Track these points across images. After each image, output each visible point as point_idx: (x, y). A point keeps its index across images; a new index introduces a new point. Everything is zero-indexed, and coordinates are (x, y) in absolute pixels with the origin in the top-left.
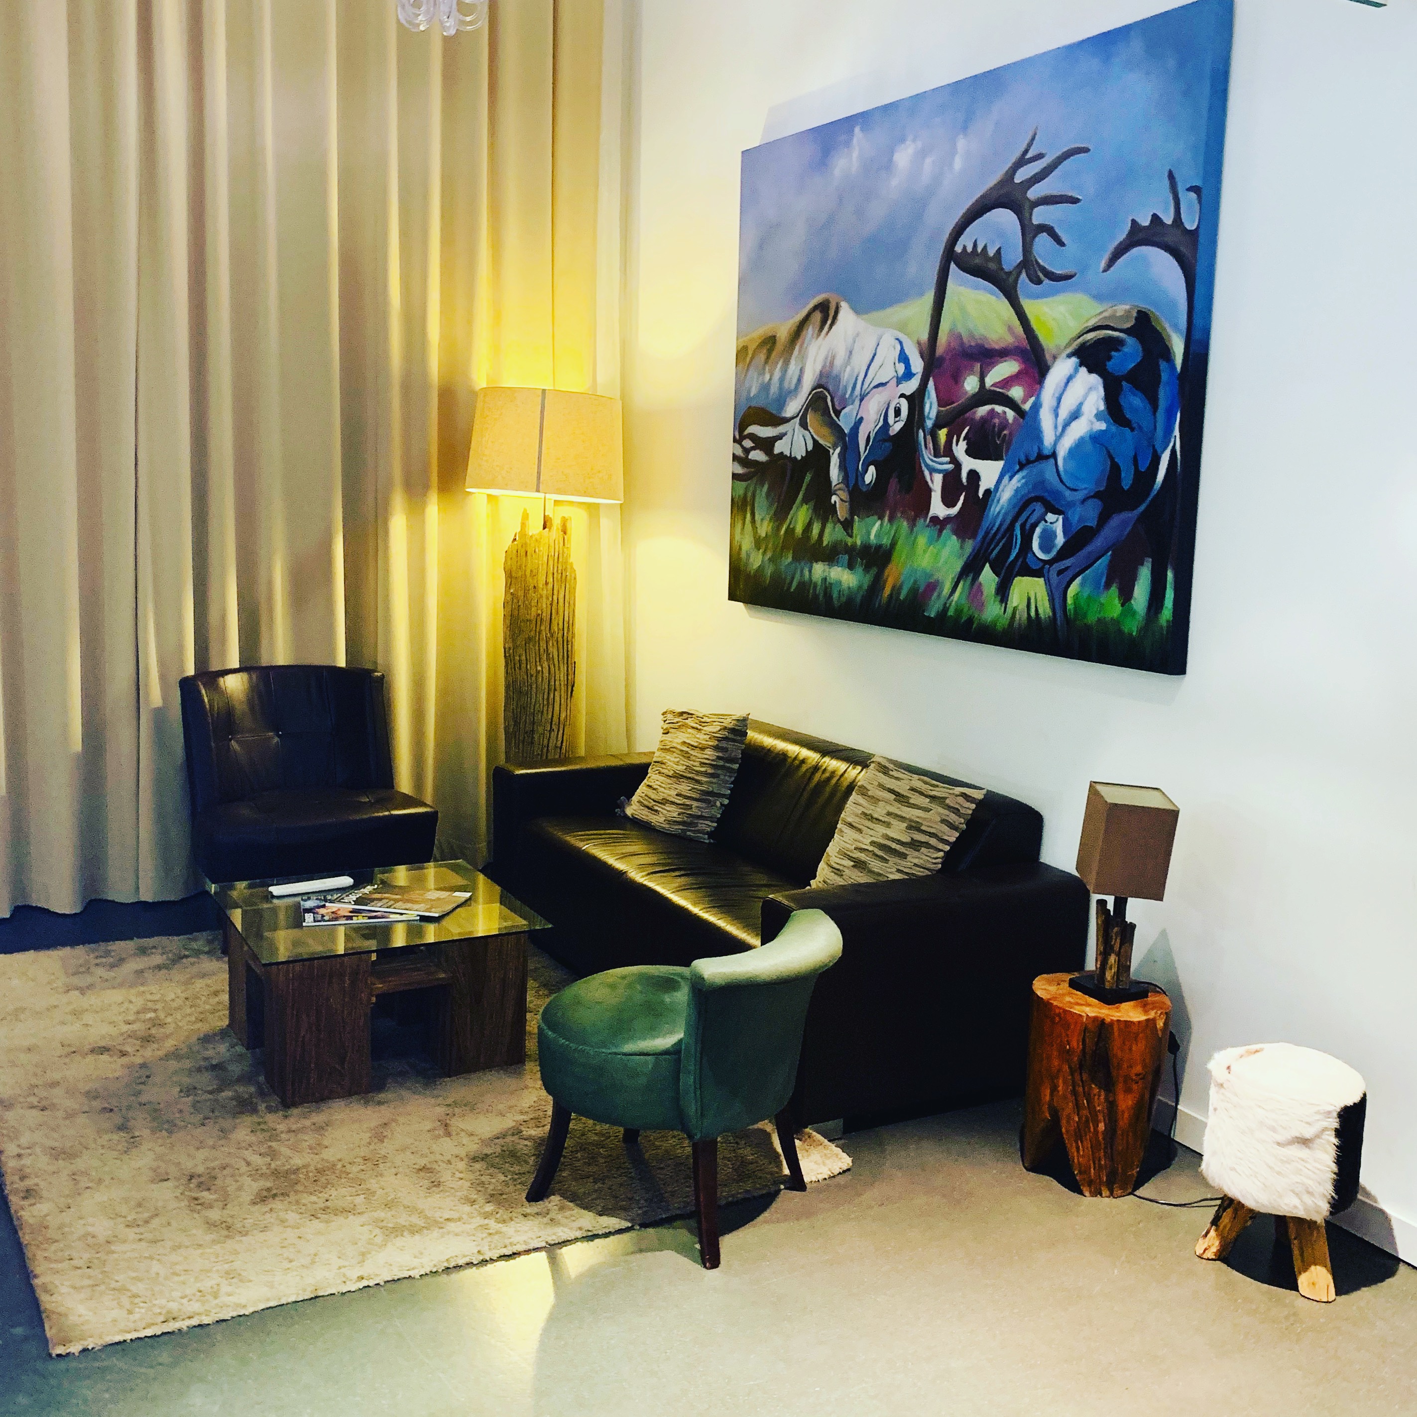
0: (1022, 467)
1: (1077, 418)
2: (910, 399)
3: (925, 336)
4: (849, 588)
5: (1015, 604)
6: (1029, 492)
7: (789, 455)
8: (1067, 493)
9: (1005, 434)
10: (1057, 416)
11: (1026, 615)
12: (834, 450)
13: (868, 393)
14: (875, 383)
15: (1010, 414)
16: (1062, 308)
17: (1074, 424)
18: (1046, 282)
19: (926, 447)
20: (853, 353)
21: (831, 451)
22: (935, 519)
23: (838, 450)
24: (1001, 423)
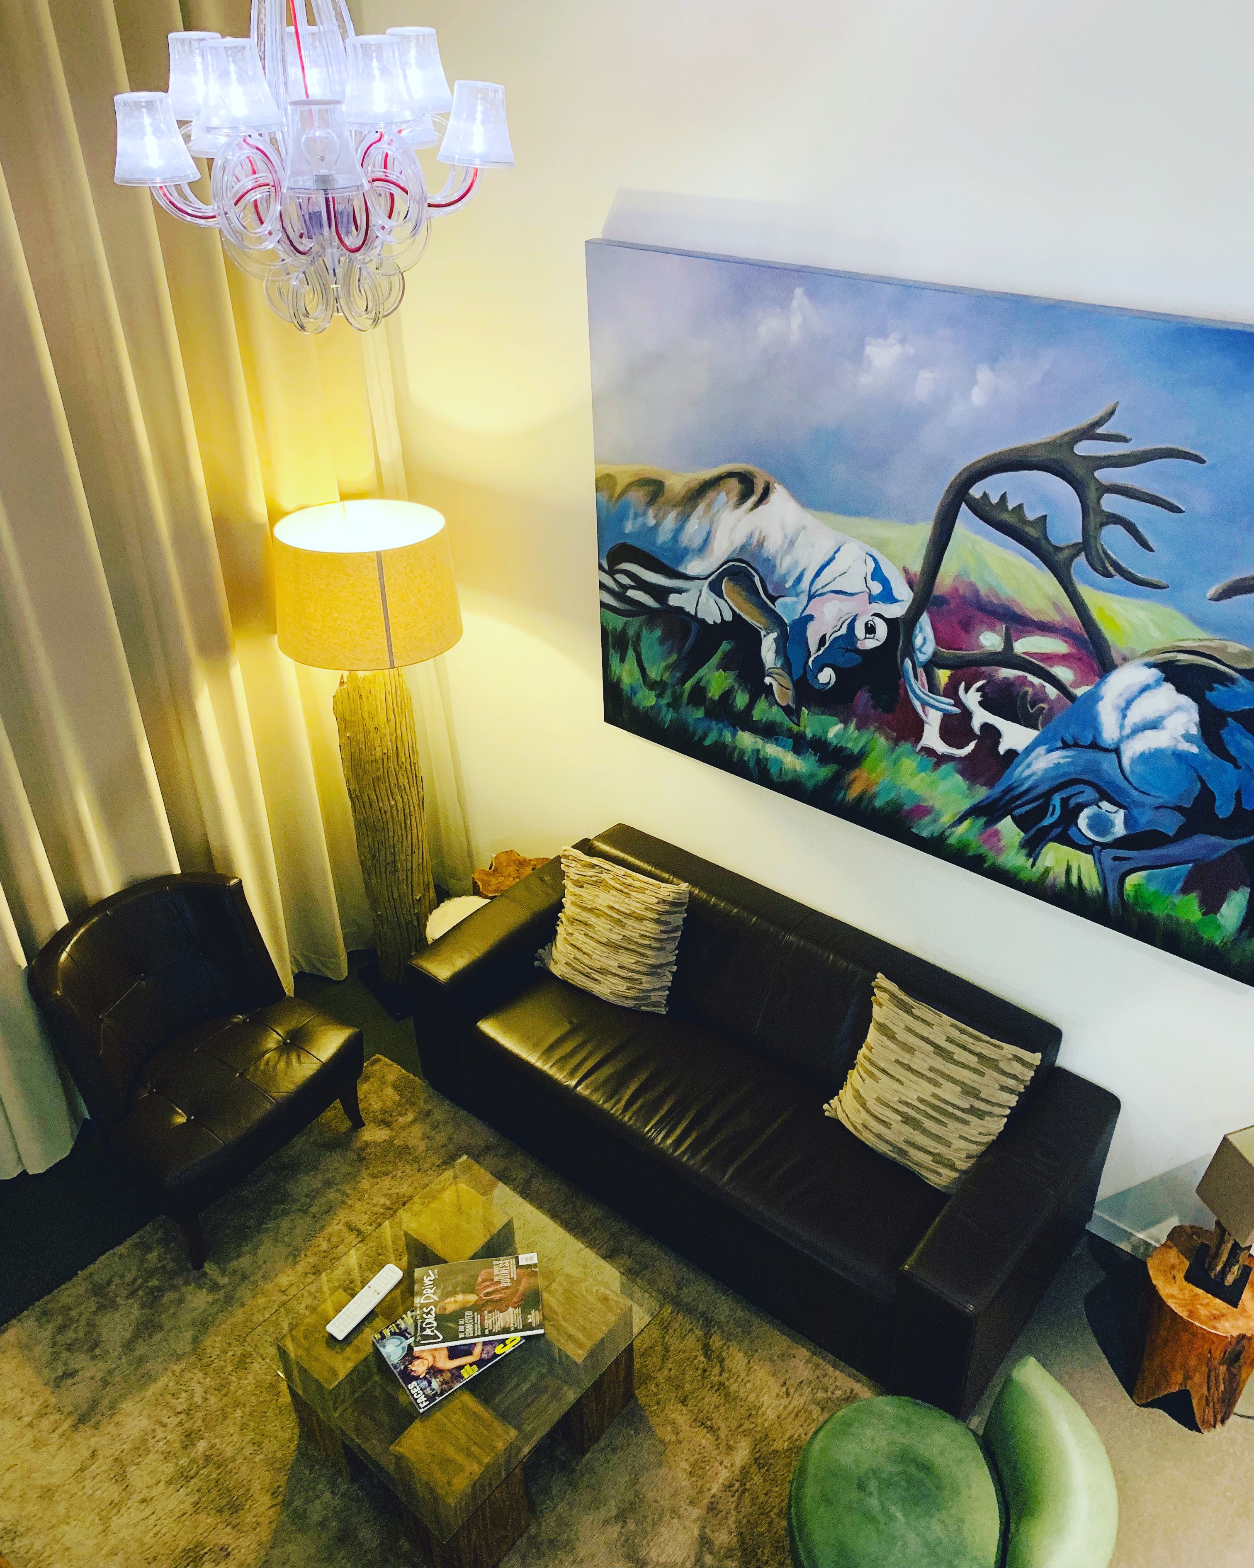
0: (1066, 746)
1: (1154, 728)
2: (892, 623)
3: (916, 567)
4: (796, 771)
5: (1048, 863)
6: (1075, 773)
7: (693, 614)
8: (1134, 793)
9: (1043, 708)
10: (1124, 716)
11: (1063, 879)
12: (768, 634)
13: (824, 594)
14: (834, 587)
15: (1052, 692)
16: (1141, 614)
17: (1149, 733)
18: (1118, 577)
19: (916, 677)
20: (797, 544)
21: (763, 633)
22: (929, 752)
23: (774, 635)
24: (1035, 695)
